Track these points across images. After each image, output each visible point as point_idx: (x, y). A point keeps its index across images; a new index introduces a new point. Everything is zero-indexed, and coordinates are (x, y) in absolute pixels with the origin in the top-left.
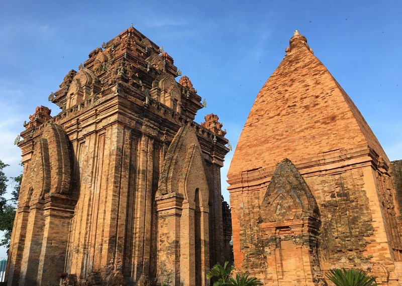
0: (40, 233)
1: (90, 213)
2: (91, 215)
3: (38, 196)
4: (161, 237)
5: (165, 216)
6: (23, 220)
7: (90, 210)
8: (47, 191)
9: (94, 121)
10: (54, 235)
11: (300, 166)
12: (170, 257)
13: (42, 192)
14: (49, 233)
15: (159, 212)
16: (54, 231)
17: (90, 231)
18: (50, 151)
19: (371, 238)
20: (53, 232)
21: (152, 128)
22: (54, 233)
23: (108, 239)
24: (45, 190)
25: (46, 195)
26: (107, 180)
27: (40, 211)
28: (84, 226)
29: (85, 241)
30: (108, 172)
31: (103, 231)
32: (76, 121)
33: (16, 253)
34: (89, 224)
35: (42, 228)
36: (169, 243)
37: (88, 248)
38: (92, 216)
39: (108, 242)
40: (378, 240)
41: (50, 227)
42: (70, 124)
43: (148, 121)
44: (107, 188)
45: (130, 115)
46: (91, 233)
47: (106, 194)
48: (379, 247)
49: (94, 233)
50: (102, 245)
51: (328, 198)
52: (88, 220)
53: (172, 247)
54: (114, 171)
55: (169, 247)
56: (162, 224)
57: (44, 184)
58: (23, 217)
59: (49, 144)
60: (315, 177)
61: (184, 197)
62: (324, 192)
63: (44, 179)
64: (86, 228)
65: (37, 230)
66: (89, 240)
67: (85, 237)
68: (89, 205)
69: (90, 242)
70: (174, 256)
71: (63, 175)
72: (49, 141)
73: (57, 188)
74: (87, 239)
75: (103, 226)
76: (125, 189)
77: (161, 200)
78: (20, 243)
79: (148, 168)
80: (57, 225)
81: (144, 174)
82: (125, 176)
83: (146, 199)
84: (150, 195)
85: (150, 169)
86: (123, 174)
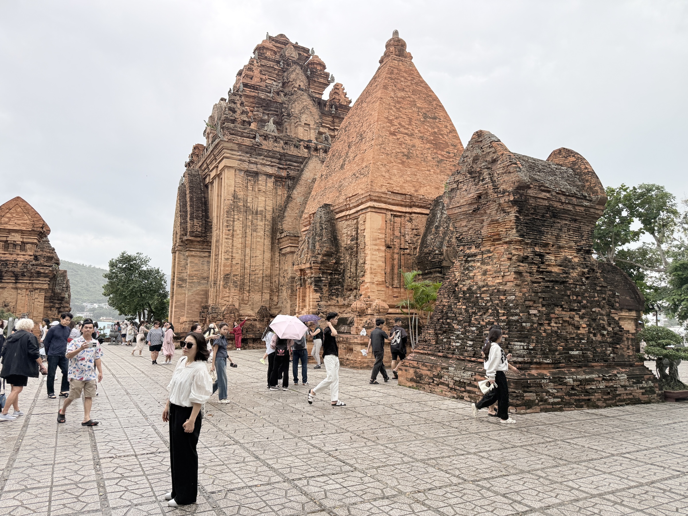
4: (284, 273)
5: (285, 254)
8: (185, 235)
10: (195, 273)
11: (337, 210)
16: (195, 269)
19: (363, 279)
20: (193, 269)
21: (269, 165)
22: (195, 271)
24: (183, 234)
25: (184, 238)
27: (182, 253)
34: (217, 263)
40: (366, 281)
41: (190, 266)
43: (263, 159)
45: (239, 157)
48: (366, 286)
51: (349, 242)
56: (284, 261)
57: (183, 228)
59: (187, 189)
60: (344, 222)
62: (348, 236)
63: (181, 224)
64: (215, 266)
65: (181, 268)
72: (187, 187)
73: (190, 232)
76: (239, 231)
77: (281, 238)
79: (267, 208)
80: (196, 263)
81: (261, 214)
82: (239, 219)
83: (265, 239)
84: (269, 234)
85: (270, 208)
86: (236, 217)
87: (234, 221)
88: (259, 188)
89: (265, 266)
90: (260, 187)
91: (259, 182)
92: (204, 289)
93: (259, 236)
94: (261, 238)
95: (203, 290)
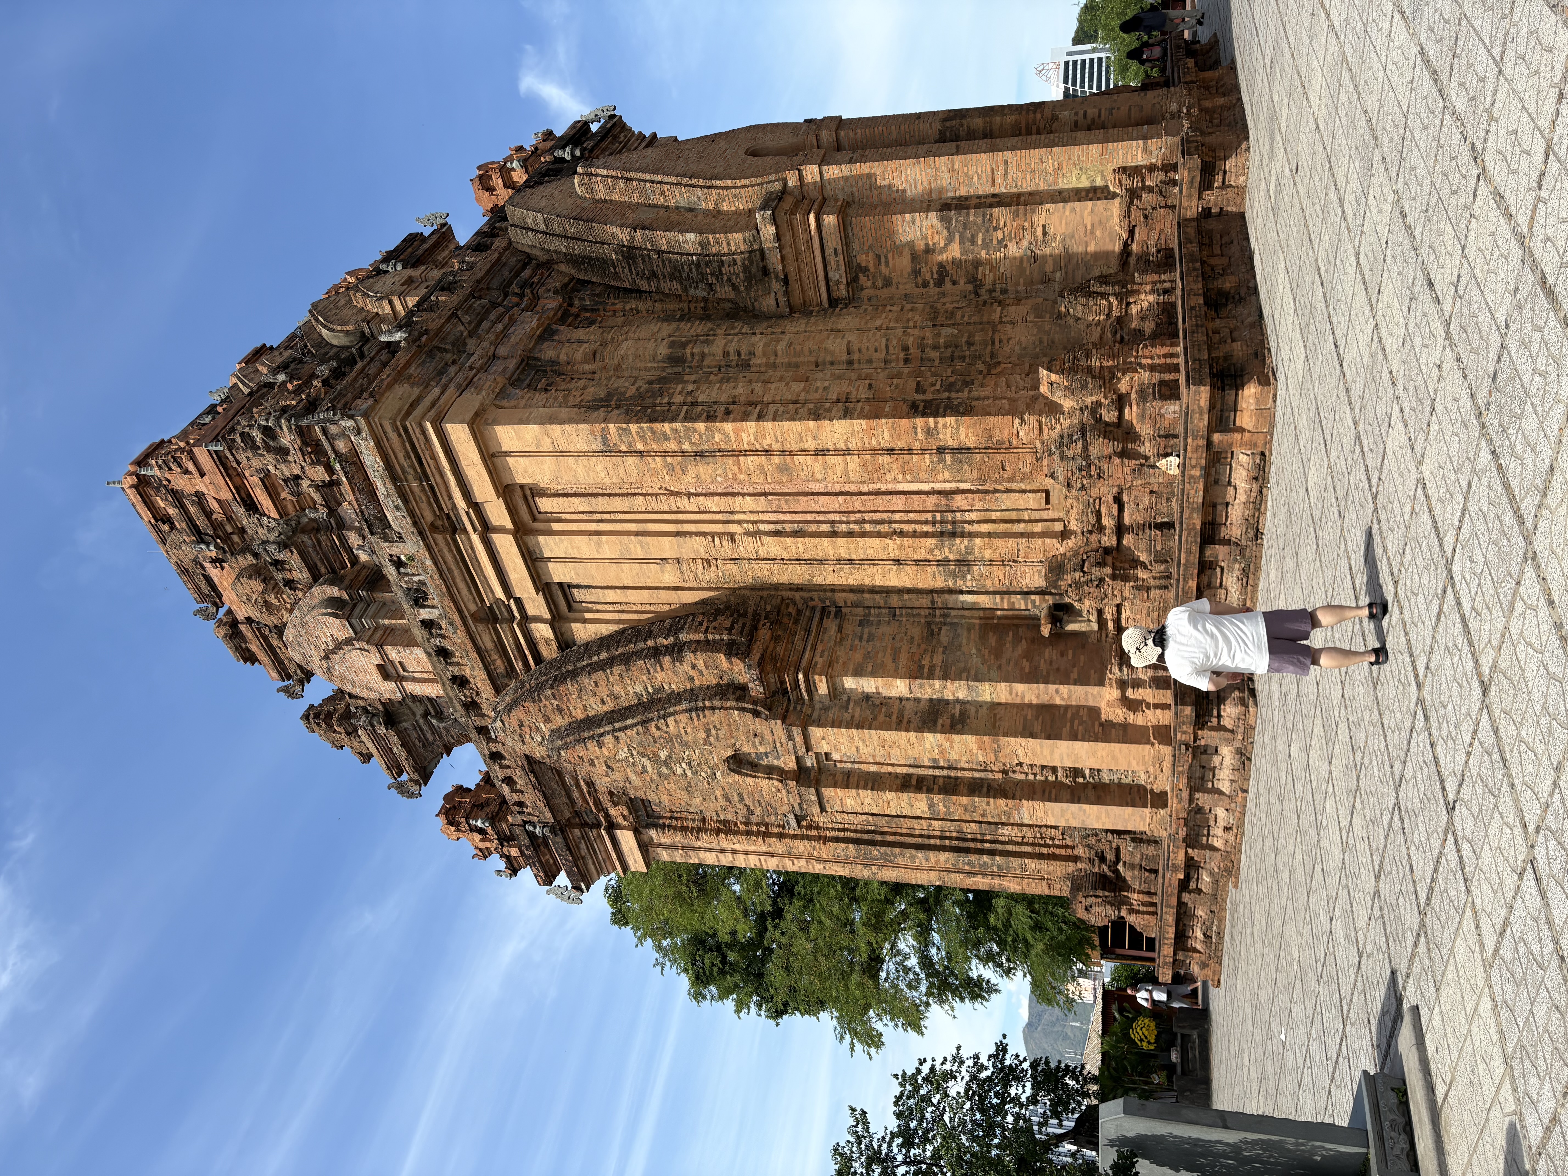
0: (895, 710)
1: (825, 528)
2: (832, 522)
3: (759, 725)
4: (925, 285)
5: (849, 265)
6: (847, 787)
7: (813, 528)
8: (739, 691)
9: (476, 539)
10: (903, 660)
12: (1000, 235)
13: (743, 710)
14: (896, 675)
15: (835, 295)
16: (888, 660)
17: (890, 522)
18: (596, 708)
20: (890, 666)
22: (895, 659)
23: (919, 421)
24: (738, 699)
25: (757, 690)
26: (701, 454)
27: (815, 715)
28: (872, 547)
29: (926, 535)
30: (673, 454)
31: (890, 451)
32: (481, 627)
33: (964, 800)
34: (868, 527)
35: (874, 705)
36: (949, 241)
37: (954, 523)
38: (836, 517)
39: (931, 420)
41: (874, 674)
42: (495, 657)
44: (735, 453)
46: (897, 517)
47: (755, 452)
49: (898, 503)
50: (941, 450)
52: (850, 534)
53: (965, 226)
54: (667, 427)
55: (962, 242)
56: (880, 283)
57: (716, 703)
58: (835, 786)
59: (567, 720)
61: (778, 186)
63: (697, 709)
64: (879, 535)
65: (881, 718)
66: (926, 522)
67: (914, 535)
68: (797, 534)
69: (929, 516)
70: (996, 211)
71: (684, 637)
72: (560, 721)
73: (729, 654)
74: (918, 528)
75: (874, 452)
77: (786, 281)
78: (929, 791)
79: (664, 333)
80: (867, 656)
81: (683, 345)
82: (690, 393)
83: (783, 333)
84: (765, 324)
85: (667, 329)
86: (678, 399)
87: (694, 404)
88: (585, 361)
89: (892, 324)
90: (579, 356)
91: (563, 357)
92: (974, 635)
93: (766, 345)
94: (778, 341)
95: (983, 637)
